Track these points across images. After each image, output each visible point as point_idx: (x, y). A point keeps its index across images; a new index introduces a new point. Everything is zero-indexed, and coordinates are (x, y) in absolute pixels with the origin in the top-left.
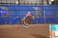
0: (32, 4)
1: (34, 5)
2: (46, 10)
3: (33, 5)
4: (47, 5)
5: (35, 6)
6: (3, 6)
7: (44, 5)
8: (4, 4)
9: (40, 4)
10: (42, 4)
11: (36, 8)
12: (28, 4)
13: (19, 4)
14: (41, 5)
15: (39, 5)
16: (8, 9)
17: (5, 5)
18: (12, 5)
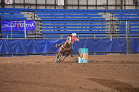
0: (96, 6)
1: (102, 8)
2: (130, 20)
3: (98, 8)
4: (134, 8)
5: (105, 11)
6: (28, 11)
7: (127, 8)
8: (31, 5)
9: (116, 6)
10: (121, 6)
11: (107, 16)
12: (87, 6)
13: (66, 5)
14: (119, 8)
15: (113, 8)
16: (39, 19)
17: (33, 8)
18: (48, 8)
